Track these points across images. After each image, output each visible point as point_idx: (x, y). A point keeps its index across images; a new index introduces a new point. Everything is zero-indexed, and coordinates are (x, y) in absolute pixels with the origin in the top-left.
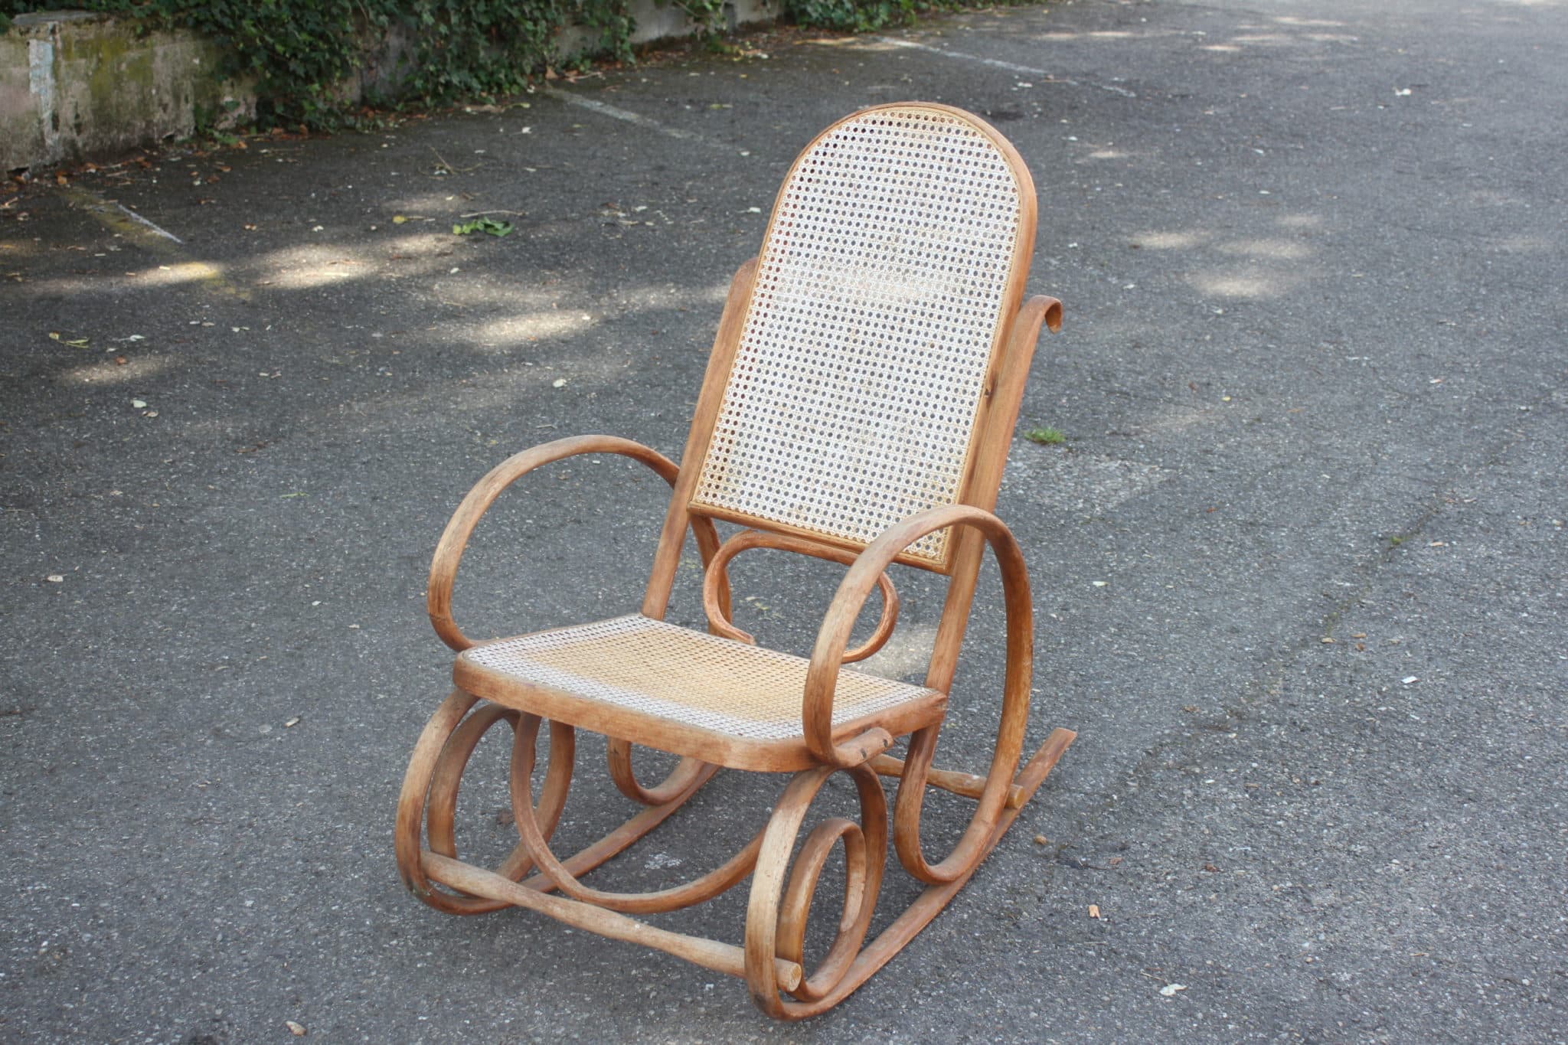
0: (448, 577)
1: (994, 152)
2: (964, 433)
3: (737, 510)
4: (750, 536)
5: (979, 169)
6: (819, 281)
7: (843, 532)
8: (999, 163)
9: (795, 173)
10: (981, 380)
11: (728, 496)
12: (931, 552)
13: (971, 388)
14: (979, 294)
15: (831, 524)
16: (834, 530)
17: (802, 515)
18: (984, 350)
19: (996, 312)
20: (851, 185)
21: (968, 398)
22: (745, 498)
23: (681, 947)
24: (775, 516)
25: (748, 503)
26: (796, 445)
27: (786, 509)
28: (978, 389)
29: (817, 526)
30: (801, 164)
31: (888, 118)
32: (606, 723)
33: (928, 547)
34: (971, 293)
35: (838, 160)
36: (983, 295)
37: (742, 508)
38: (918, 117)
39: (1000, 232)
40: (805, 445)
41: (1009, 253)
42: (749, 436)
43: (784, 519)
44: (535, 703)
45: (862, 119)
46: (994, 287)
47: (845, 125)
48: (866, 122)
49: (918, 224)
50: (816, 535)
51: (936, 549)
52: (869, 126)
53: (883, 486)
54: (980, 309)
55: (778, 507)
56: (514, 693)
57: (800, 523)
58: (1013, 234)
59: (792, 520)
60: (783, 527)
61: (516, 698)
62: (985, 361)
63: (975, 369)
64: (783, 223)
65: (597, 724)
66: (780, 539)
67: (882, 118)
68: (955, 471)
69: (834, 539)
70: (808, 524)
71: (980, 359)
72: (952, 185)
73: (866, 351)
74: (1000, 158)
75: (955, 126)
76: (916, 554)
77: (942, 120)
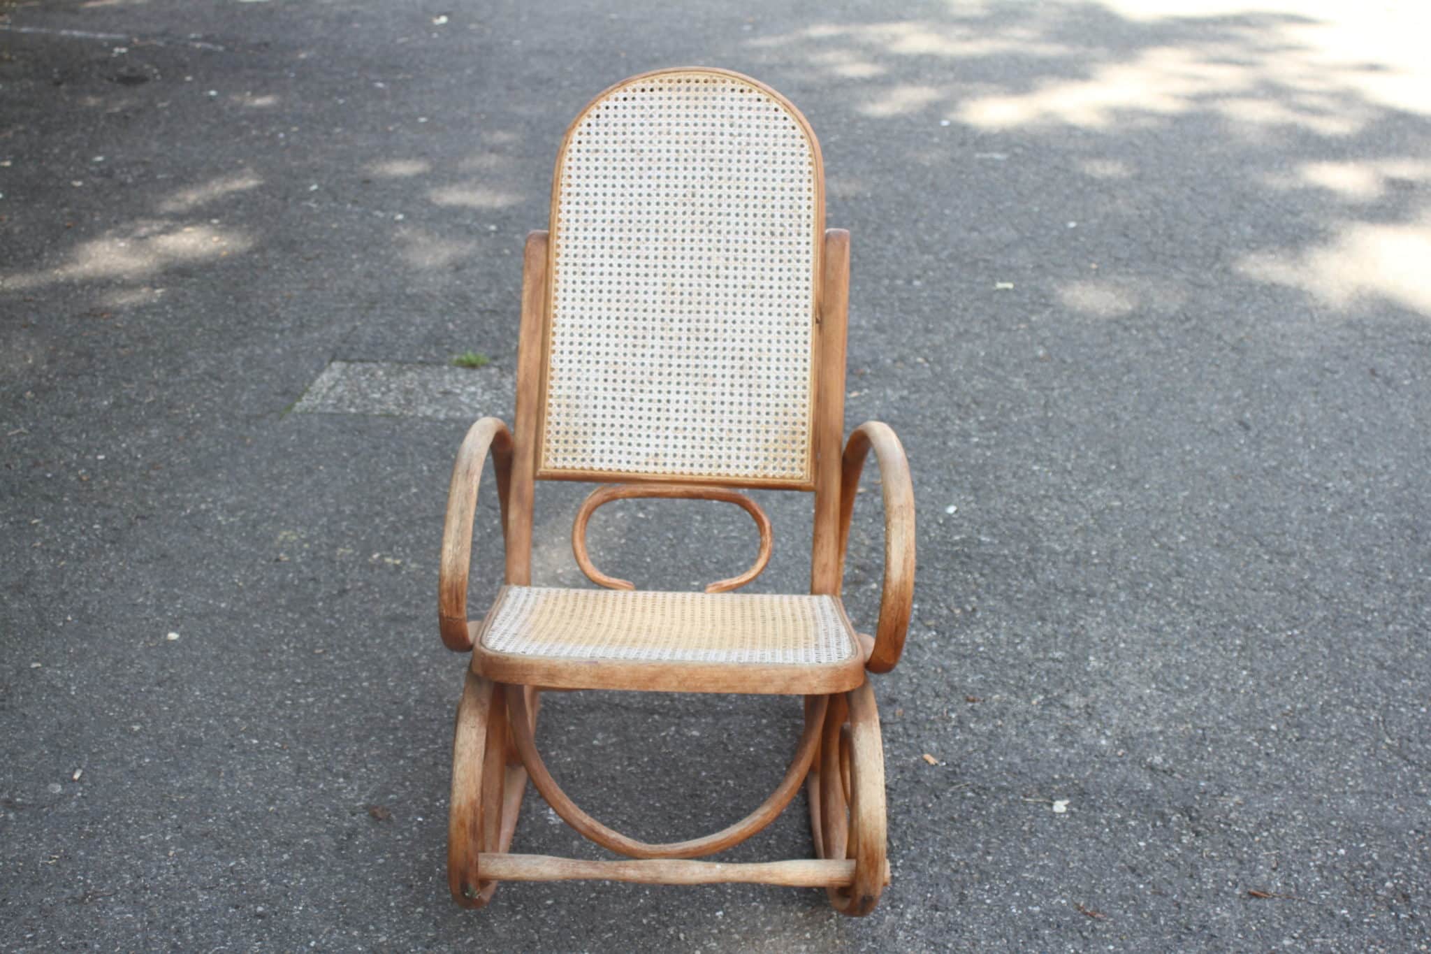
0: (464, 576)
1: (775, 105)
2: (805, 360)
3: (592, 469)
4: (610, 491)
5: (762, 122)
6: (622, 244)
7: (705, 470)
8: (782, 114)
9: (571, 146)
10: (810, 311)
11: (579, 458)
12: (798, 473)
13: (802, 319)
14: (790, 234)
15: (692, 465)
16: (696, 470)
17: (660, 461)
18: (807, 284)
19: (810, 248)
20: (633, 151)
21: (801, 329)
22: (597, 456)
23: (771, 874)
24: (632, 468)
25: (601, 460)
26: (637, 398)
27: (642, 459)
28: (810, 320)
29: (678, 469)
30: (575, 137)
31: (657, 84)
32: (685, 680)
33: (793, 469)
34: (782, 234)
35: (614, 129)
36: (795, 235)
37: (597, 465)
38: (688, 81)
39: (797, 176)
40: (646, 396)
41: (811, 194)
42: (587, 397)
43: (642, 468)
44: (602, 678)
45: (629, 88)
46: (804, 226)
47: (613, 96)
48: (634, 91)
49: (711, 178)
50: (678, 477)
51: (802, 469)
52: (639, 94)
53: (735, 422)
54: (794, 248)
55: (634, 459)
56: (577, 673)
57: (660, 469)
58: (811, 177)
59: (651, 468)
60: (644, 476)
61: (579, 678)
62: (810, 293)
63: (802, 302)
64: (569, 194)
65: (675, 684)
66: (640, 489)
67: (651, 86)
68: (804, 397)
69: (697, 478)
70: (669, 469)
71: (805, 292)
72: (738, 139)
73: (686, 301)
74: (781, 109)
75: (729, 85)
76: (783, 477)
77: (715, 82)
